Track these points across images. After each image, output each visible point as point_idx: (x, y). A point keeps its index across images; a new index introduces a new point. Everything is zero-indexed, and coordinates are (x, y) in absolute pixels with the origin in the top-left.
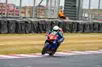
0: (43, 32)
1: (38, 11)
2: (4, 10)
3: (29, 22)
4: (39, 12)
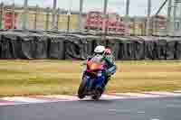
1: (154, 24)
2: (101, 23)
4: (156, 26)
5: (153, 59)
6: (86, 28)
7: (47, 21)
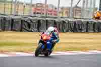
0: (79, 31)
2: (43, 10)
3: (67, 22)
5: (74, 32)
6: (34, 13)
7: (11, 9)
